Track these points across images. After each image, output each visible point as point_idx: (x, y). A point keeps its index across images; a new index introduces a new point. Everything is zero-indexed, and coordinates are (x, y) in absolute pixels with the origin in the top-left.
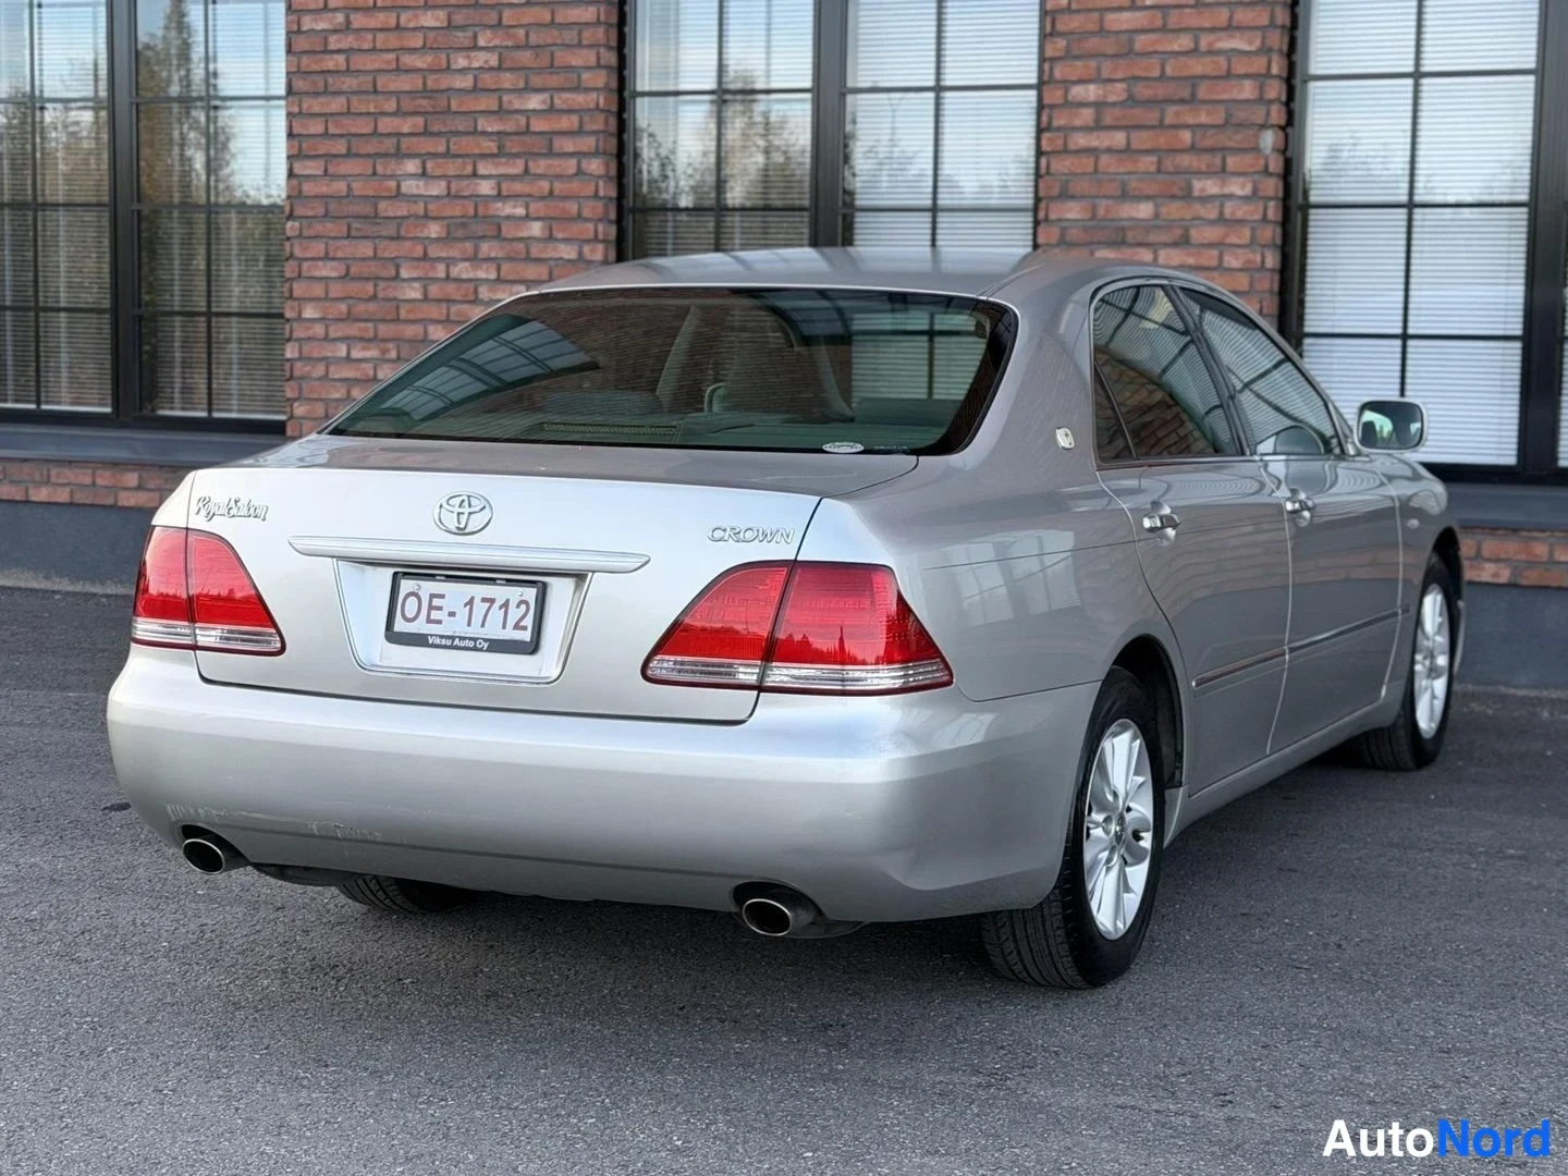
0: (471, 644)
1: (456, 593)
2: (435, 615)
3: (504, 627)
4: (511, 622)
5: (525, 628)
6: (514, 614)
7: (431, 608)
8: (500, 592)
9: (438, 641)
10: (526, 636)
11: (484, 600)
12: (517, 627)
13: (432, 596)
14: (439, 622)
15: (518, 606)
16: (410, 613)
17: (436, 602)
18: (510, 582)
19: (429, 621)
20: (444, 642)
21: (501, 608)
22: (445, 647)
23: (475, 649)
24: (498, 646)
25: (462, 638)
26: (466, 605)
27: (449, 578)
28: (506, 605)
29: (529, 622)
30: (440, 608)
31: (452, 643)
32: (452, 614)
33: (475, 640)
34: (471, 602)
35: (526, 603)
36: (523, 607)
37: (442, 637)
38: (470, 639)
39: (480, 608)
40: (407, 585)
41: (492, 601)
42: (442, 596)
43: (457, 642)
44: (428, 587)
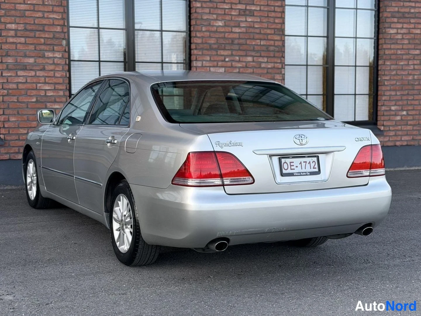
0: (305, 174)
1: (297, 161)
2: (292, 167)
3: (311, 168)
4: (312, 167)
5: (316, 168)
6: (312, 165)
7: (291, 166)
8: (308, 160)
9: (296, 174)
10: (317, 170)
11: (304, 162)
12: (314, 168)
13: (290, 163)
14: (294, 169)
15: (313, 163)
16: (286, 168)
17: (292, 164)
18: (309, 157)
19: (291, 169)
20: (298, 174)
21: (309, 164)
22: (299, 175)
23: (306, 175)
24: (312, 173)
25: (302, 173)
26: (300, 164)
27: (293, 157)
28: (310, 163)
29: (316, 166)
30: (293, 166)
31: (300, 174)
32: (297, 167)
33: (306, 173)
34: (301, 163)
35: (314, 161)
36: (314, 163)
37: (297, 173)
38: (305, 172)
39: (303, 164)
40: (283, 160)
41: (306, 162)
42: (293, 162)
43: (301, 174)
44: (288, 161)
